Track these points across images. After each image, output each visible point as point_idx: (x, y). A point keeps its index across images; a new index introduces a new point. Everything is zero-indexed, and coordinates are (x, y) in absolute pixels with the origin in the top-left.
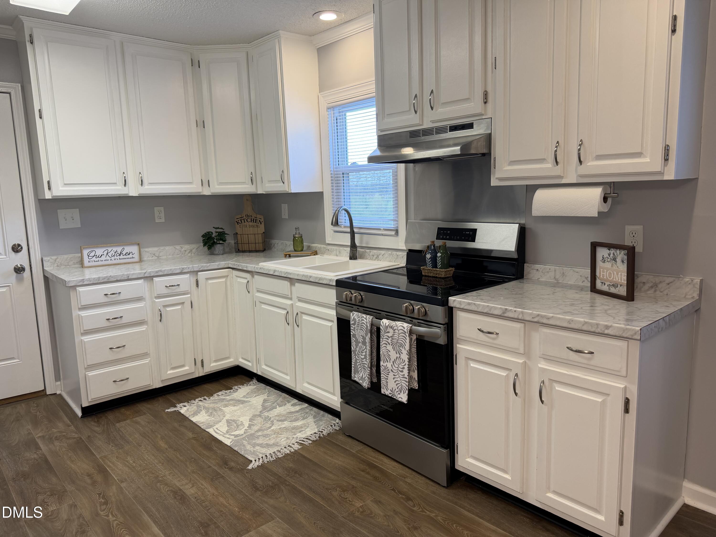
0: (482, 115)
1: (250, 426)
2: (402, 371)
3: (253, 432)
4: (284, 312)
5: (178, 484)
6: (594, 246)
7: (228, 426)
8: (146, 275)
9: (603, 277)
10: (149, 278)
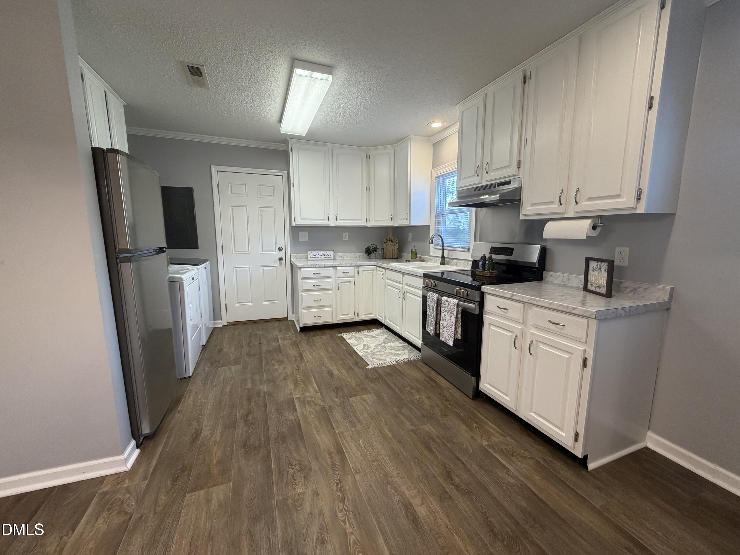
0: (516, 175)
1: (374, 349)
2: (451, 328)
3: (375, 352)
4: (398, 291)
5: (331, 368)
6: (588, 260)
7: (363, 347)
8: (333, 266)
9: (592, 281)
10: (334, 267)
